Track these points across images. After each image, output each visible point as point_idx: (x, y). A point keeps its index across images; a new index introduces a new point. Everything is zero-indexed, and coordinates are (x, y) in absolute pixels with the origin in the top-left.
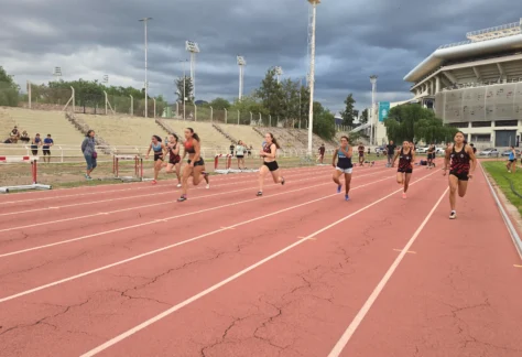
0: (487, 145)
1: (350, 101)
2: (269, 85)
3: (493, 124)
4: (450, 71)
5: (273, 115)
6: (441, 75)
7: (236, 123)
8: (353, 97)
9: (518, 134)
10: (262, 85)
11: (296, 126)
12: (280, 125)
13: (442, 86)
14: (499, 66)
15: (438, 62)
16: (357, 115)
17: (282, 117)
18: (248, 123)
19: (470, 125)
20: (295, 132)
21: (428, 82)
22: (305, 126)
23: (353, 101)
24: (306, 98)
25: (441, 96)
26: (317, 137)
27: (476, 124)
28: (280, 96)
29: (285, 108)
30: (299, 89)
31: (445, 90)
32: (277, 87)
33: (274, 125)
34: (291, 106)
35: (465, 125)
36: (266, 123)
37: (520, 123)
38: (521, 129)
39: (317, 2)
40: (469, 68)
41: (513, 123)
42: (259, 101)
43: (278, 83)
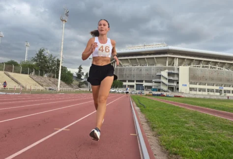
0: (132, 89)
1: (80, 68)
2: (40, 55)
3: (135, 81)
5: (41, 71)
7: (19, 72)
8: (82, 67)
9: (144, 86)
10: (36, 56)
11: (54, 77)
12: (45, 76)
14: (137, 60)
16: (83, 74)
17: (46, 72)
18: (27, 74)
19: (127, 81)
20: (52, 79)
22: (58, 78)
23: (82, 68)
24: (59, 65)
25: (117, 69)
26: (63, 83)
27: (130, 81)
28: (46, 62)
29: (48, 68)
30: (56, 59)
31: (118, 67)
33: (42, 75)
34: (51, 67)
35: (125, 81)
36: (36, 74)
37: (144, 81)
38: (145, 84)
39: (65, 21)
40: (127, 59)
41: (142, 81)
42: (34, 63)
43: (45, 55)
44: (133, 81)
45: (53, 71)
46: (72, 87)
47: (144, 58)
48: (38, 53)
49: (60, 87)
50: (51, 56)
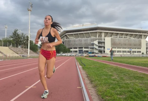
0: (77, 53)
2: (15, 33)
3: (78, 48)
4: (68, 35)
5: (16, 44)
6: (66, 35)
7: (2, 46)
9: (83, 50)
10: (12, 34)
11: (25, 48)
12: (19, 47)
13: (66, 38)
14: (79, 34)
15: (65, 32)
17: (20, 45)
18: (7, 46)
20: (24, 49)
21: (63, 37)
22: (28, 48)
24: (28, 40)
25: (66, 40)
26: (31, 51)
27: (74, 48)
28: (19, 38)
29: (21, 42)
30: (26, 36)
31: (67, 39)
32: (18, 35)
33: (17, 47)
34: (23, 41)
35: (72, 48)
36: (13, 46)
37: (83, 48)
38: (84, 49)
39: (31, 11)
40: (72, 34)
41: (82, 48)
42: (12, 39)
43: (19, 34)
44: (77, 48)
45: (25, 44)
46: (38, 53)
47: (83, 33)
48: (13, 32)
49: (30, 54)
50: (23, 34)
